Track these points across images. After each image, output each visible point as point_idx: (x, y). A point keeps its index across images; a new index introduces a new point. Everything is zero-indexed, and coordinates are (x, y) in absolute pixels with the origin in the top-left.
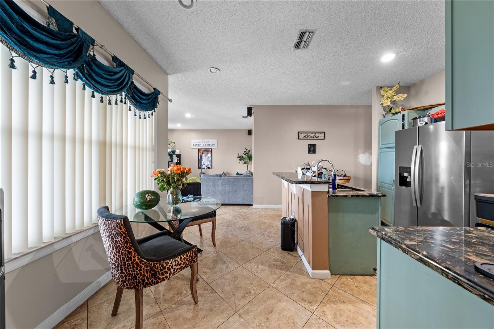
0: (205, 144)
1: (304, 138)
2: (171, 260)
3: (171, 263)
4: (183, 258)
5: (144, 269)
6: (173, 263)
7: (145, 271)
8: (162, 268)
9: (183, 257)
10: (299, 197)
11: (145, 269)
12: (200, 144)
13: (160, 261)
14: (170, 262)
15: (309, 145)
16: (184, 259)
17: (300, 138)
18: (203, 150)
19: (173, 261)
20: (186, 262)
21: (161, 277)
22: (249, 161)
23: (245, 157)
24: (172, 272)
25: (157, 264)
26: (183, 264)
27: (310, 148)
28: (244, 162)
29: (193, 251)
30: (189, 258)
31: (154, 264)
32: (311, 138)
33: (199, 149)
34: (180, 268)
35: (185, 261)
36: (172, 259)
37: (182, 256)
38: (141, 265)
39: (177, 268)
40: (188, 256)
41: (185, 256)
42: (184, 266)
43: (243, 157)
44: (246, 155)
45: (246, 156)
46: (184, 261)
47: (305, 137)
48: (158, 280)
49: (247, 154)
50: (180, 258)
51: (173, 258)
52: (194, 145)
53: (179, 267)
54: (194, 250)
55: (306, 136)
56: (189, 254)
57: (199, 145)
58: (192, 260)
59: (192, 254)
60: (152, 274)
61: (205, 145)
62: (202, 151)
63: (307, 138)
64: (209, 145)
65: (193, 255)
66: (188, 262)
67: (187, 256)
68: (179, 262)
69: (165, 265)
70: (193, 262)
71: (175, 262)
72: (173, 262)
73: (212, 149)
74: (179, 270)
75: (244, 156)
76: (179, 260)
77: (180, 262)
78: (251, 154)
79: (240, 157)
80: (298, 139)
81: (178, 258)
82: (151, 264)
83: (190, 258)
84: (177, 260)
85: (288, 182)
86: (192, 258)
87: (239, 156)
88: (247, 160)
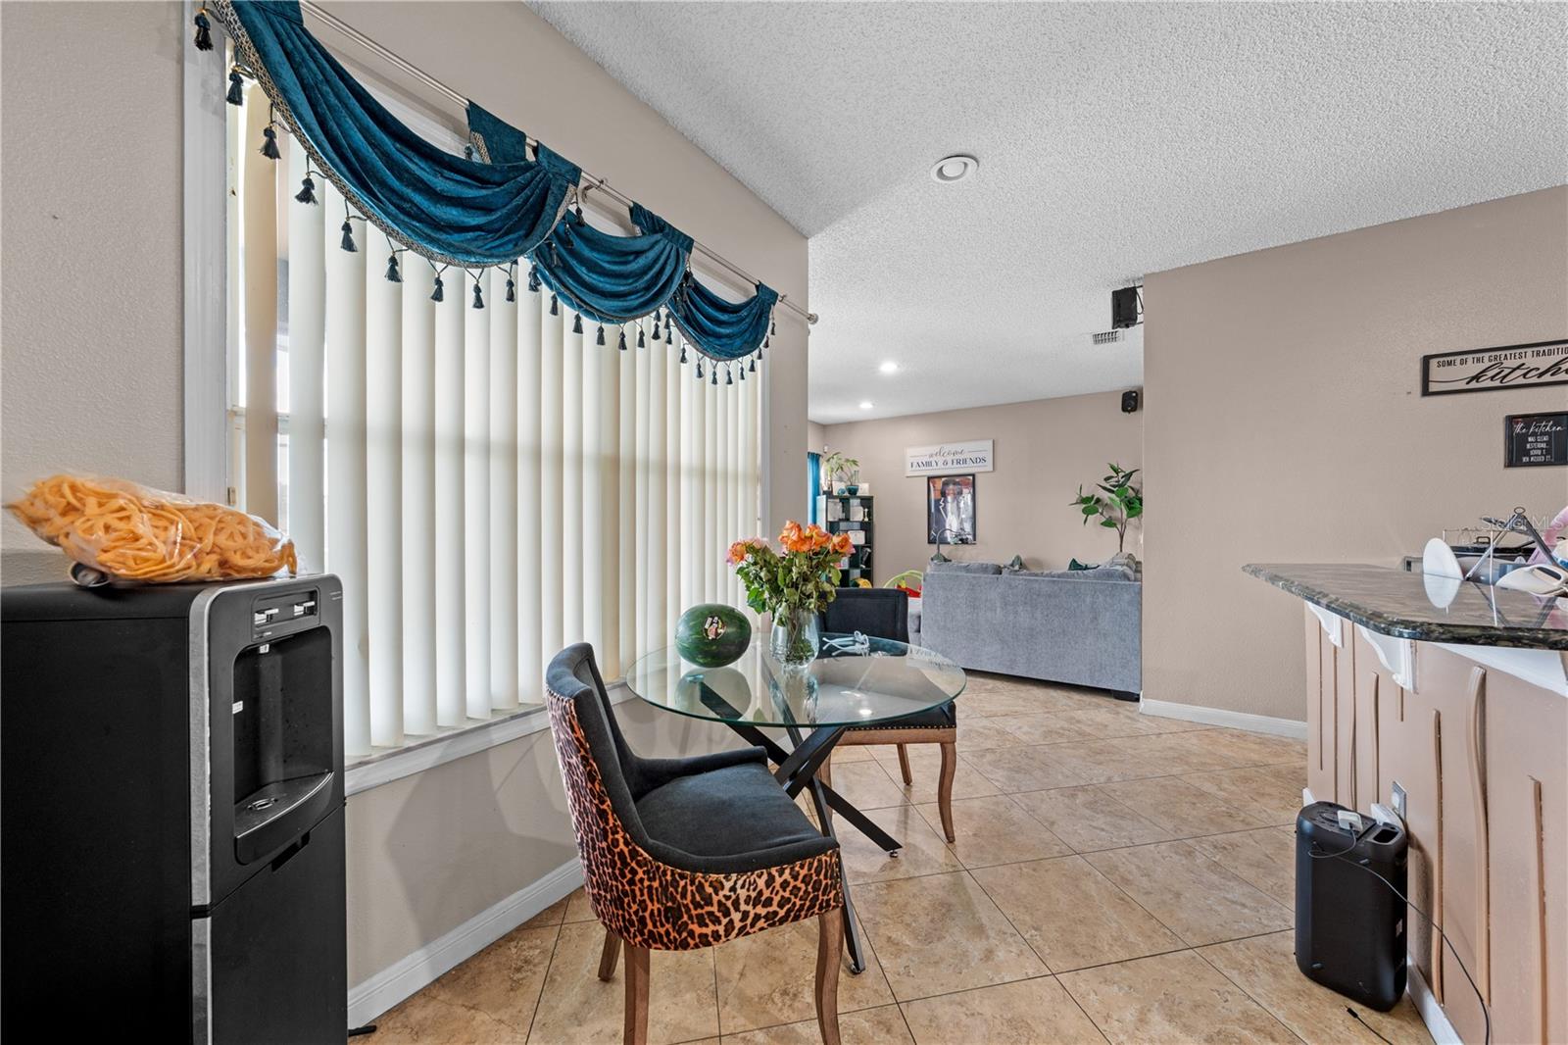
0: (949, 458)
1: (1474, 385)
2: (734, 876)
3: (733, 889)
4: (779, 880)
5: (641, 881)
6: (739, 891)
7: (645, 891)
8: (698, 898)
9: (780, 876)
10: (1438, 715)
11: (646, 883)
12: (933, 459)
13: (695, 870)
14: (728, 885)
15: (1511, 420)
16: (785, 885)
17: (1433, 387)
18: (943, 479)
19: (740, 883)
20: (789, 900)
21: (698, 930)
22: (1130, 516)
23: (1109, 502)
24: (738, 925)
25: (682, 877)
26: (781, 905)
27: (1526, 435)
28: (1104, 520)
29: (820, 861)
30: (803, 886)
31: (673, 874)
32: (1535, 380)
33: (930, 479)
34: (767, 917)
35: (787, 894)
36: (738, 873)
37: (774, 870)
38: (634, 864)
39: (756, 914)
40: (800, 878)
41: (787, 875)
42: (782, 913)
43: (1098, 501)
44: (1113, 492)
45: (1113, 496)
46: (781, 893)
47: (1477, 378)
48: (686, 938)
49: (1121, 486)
50: (765, 877)
51: (741, 871)
52: (915, 464)
53: (761, 910)
54: (824, 858)
55: (1490, 374)
56: (803, 872)
57: (929, 464)
58: (816, 898)
59: (818, 875)
60: (667, 910)
61: (950, 462)
62: (939, 484)
63: (1497, 383)
64: (965, 461)
65: (822, 877)
66: (798, 903)
67: (795, 878)
68: (761, 893)
69: (710, 890)
70: (821, 904)
71: (748, 890)
72: (738, 886)
73: (973, 475)
74: (761, 923)
75: (1105, 496)
76: (761, 883)
77: (767, 894)
78: (1136, 486)
79: (1084, 500)
80: (1426, 392)
81: (760, 876)
82: (665, 873)
83: (807, 885)
84: (755, 881)
85: (1348, 623)
86: (815, 889)
87: (1084, 496)
88: (1120, 512)
